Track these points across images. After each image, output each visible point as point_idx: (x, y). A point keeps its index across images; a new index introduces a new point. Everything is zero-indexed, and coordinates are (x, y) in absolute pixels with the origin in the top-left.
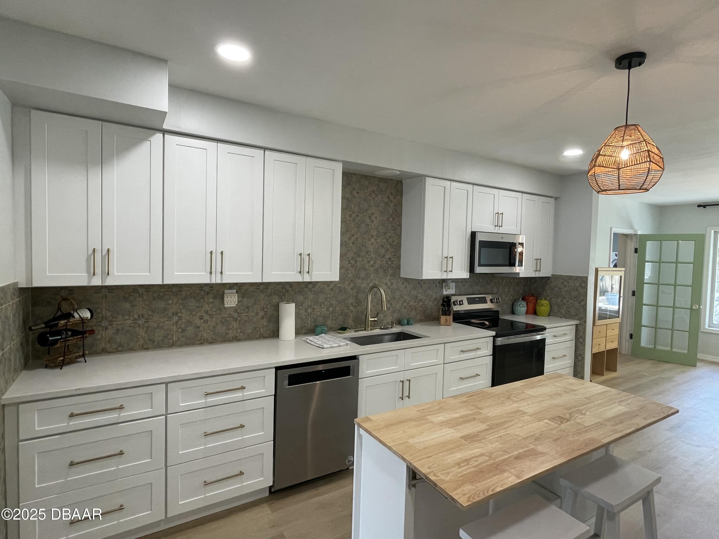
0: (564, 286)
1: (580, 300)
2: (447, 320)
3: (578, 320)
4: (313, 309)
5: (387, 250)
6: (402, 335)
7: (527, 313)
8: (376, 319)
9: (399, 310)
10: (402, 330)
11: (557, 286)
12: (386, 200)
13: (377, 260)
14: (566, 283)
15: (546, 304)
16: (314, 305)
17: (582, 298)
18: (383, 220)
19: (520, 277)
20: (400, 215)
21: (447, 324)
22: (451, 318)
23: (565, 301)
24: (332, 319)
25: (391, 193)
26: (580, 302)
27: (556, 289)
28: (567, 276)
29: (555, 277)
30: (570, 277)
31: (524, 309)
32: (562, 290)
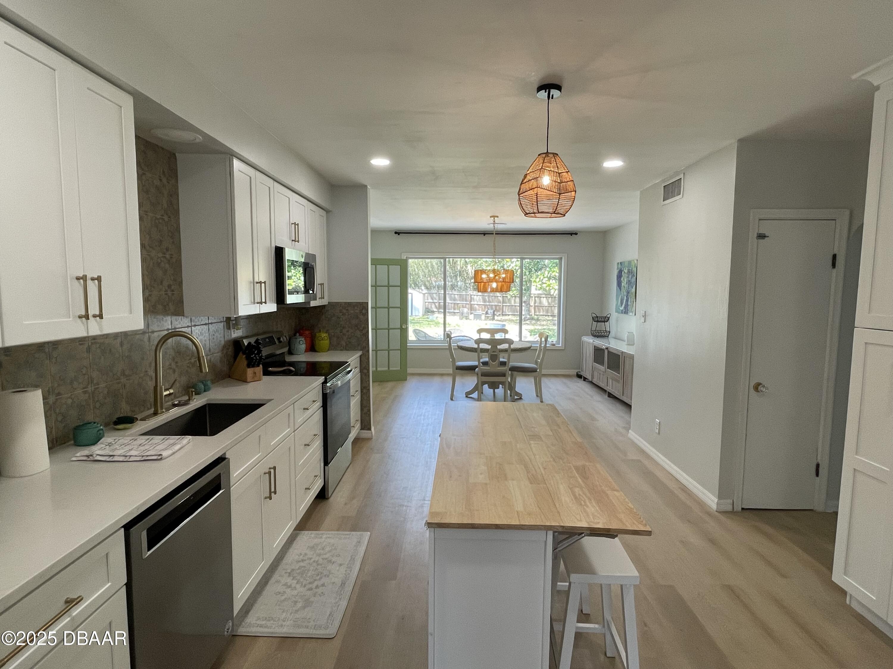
0: (343, 314)
1: (361, 329)
2: (255, 373)
3: (361, 350)
4: (59, 394)
5: (165, 272)
6: (207, 409)
7: (306, 351)
8: (171, 391)
9: (187, 371)
10: (207, 400)
11: (334, 315)
12: (157, 182)
13: (153, 289)
14: (345, 311)
15: (326, 338)
16: (59, 385)
17: (363, 326)
18: (156, 219)
19: (311, 306)
20: (176, 212)
21: (255, 379)
22: (259, 369)
23: (344, 331)
24: (95, 407)
25: (164, 172)
26: (362, 330)
27: (333, 318)
28: (345, 303)
29: (332, 305)
30: (349, 304)
31: (303, 347)
32: (341, 319)
